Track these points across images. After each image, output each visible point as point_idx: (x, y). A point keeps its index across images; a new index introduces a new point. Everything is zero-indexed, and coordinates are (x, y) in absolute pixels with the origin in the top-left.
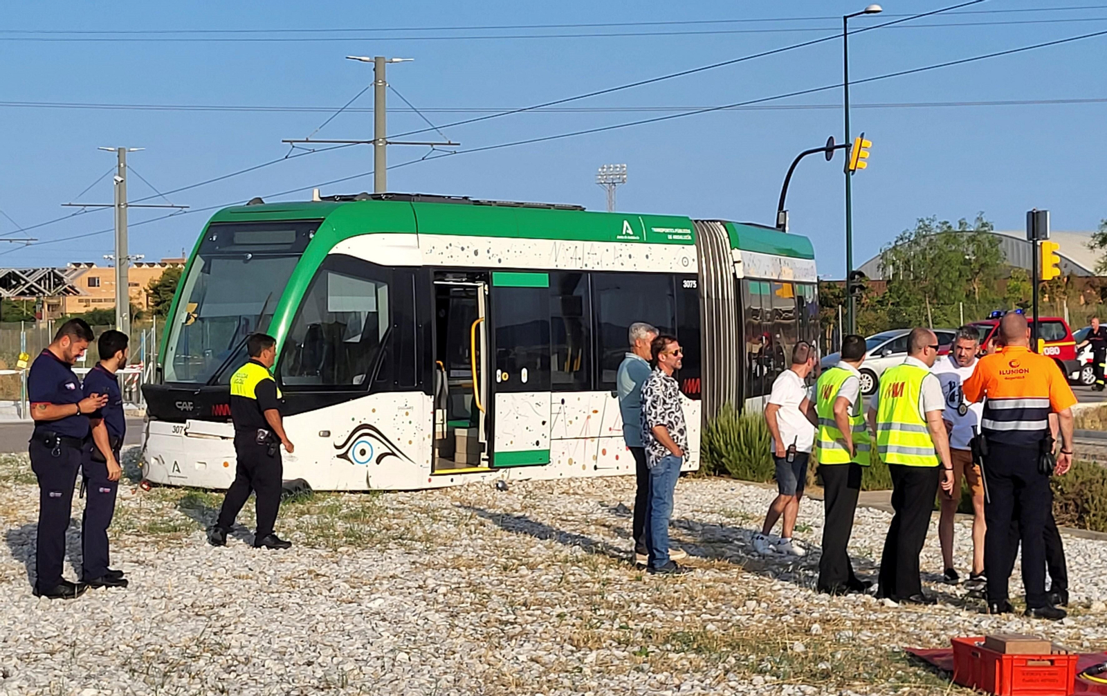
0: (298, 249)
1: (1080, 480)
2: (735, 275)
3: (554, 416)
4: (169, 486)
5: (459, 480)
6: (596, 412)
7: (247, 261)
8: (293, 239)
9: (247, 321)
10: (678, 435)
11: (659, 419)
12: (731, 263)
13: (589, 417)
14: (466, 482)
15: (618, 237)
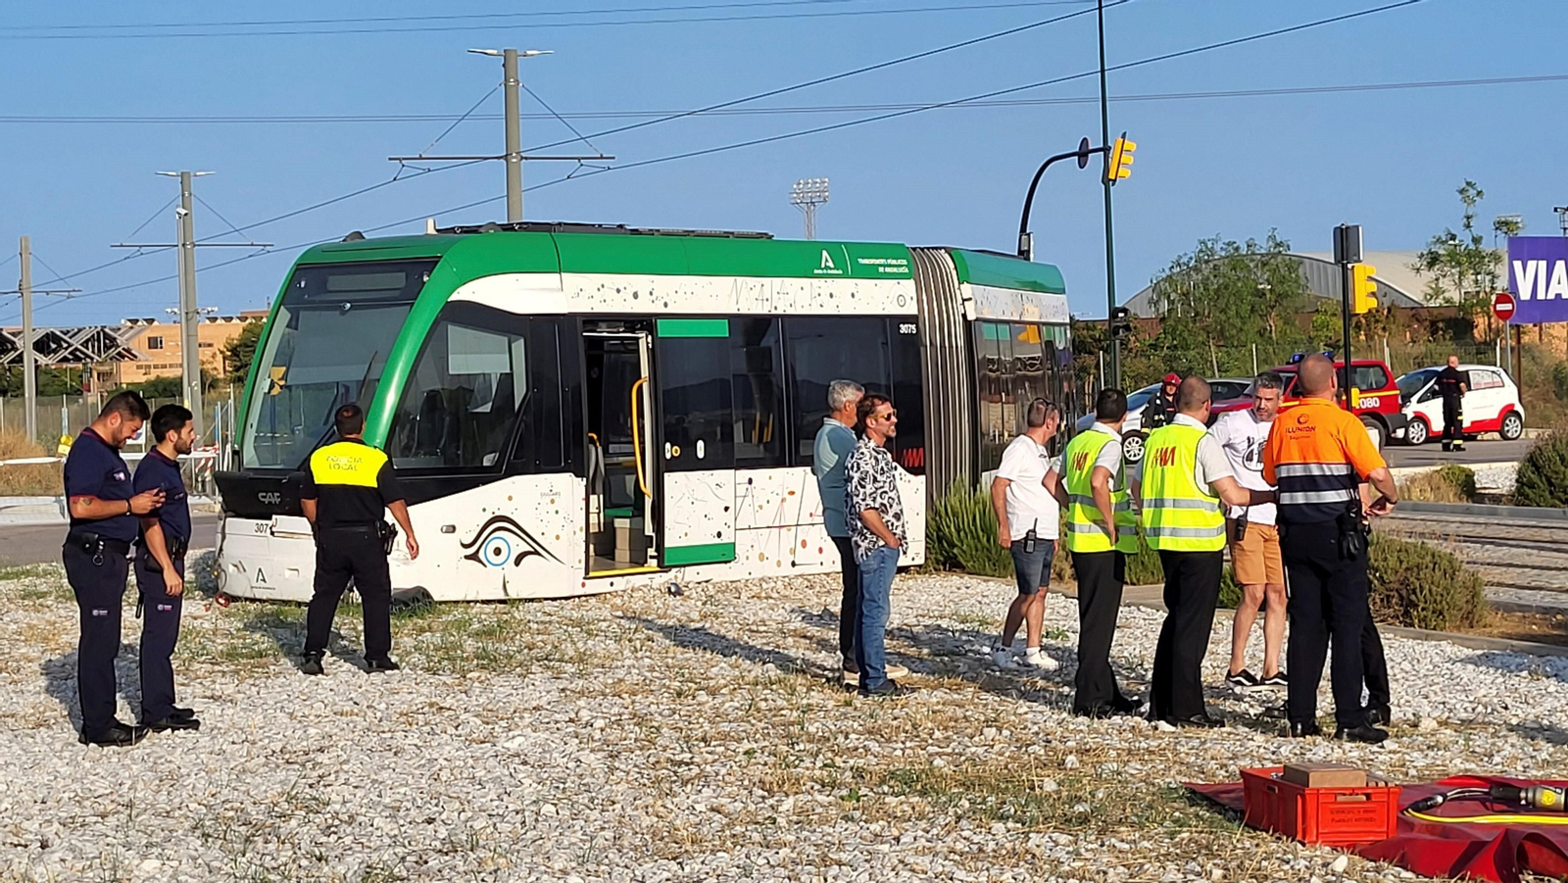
0: (408, 297)
1: (1404, 566)
2: (964, 316)
3: (739, 500)
4: (253, 600)
5: (620, 584)
6: (792, 493)
7: (344, 312)
8: (402, 284)
9: (347, 389)
10: (894, 520)
11: (869, 501)
12: (960, 301)
13: (783, 500)
14: (630, 586)
15: (816, 271)
